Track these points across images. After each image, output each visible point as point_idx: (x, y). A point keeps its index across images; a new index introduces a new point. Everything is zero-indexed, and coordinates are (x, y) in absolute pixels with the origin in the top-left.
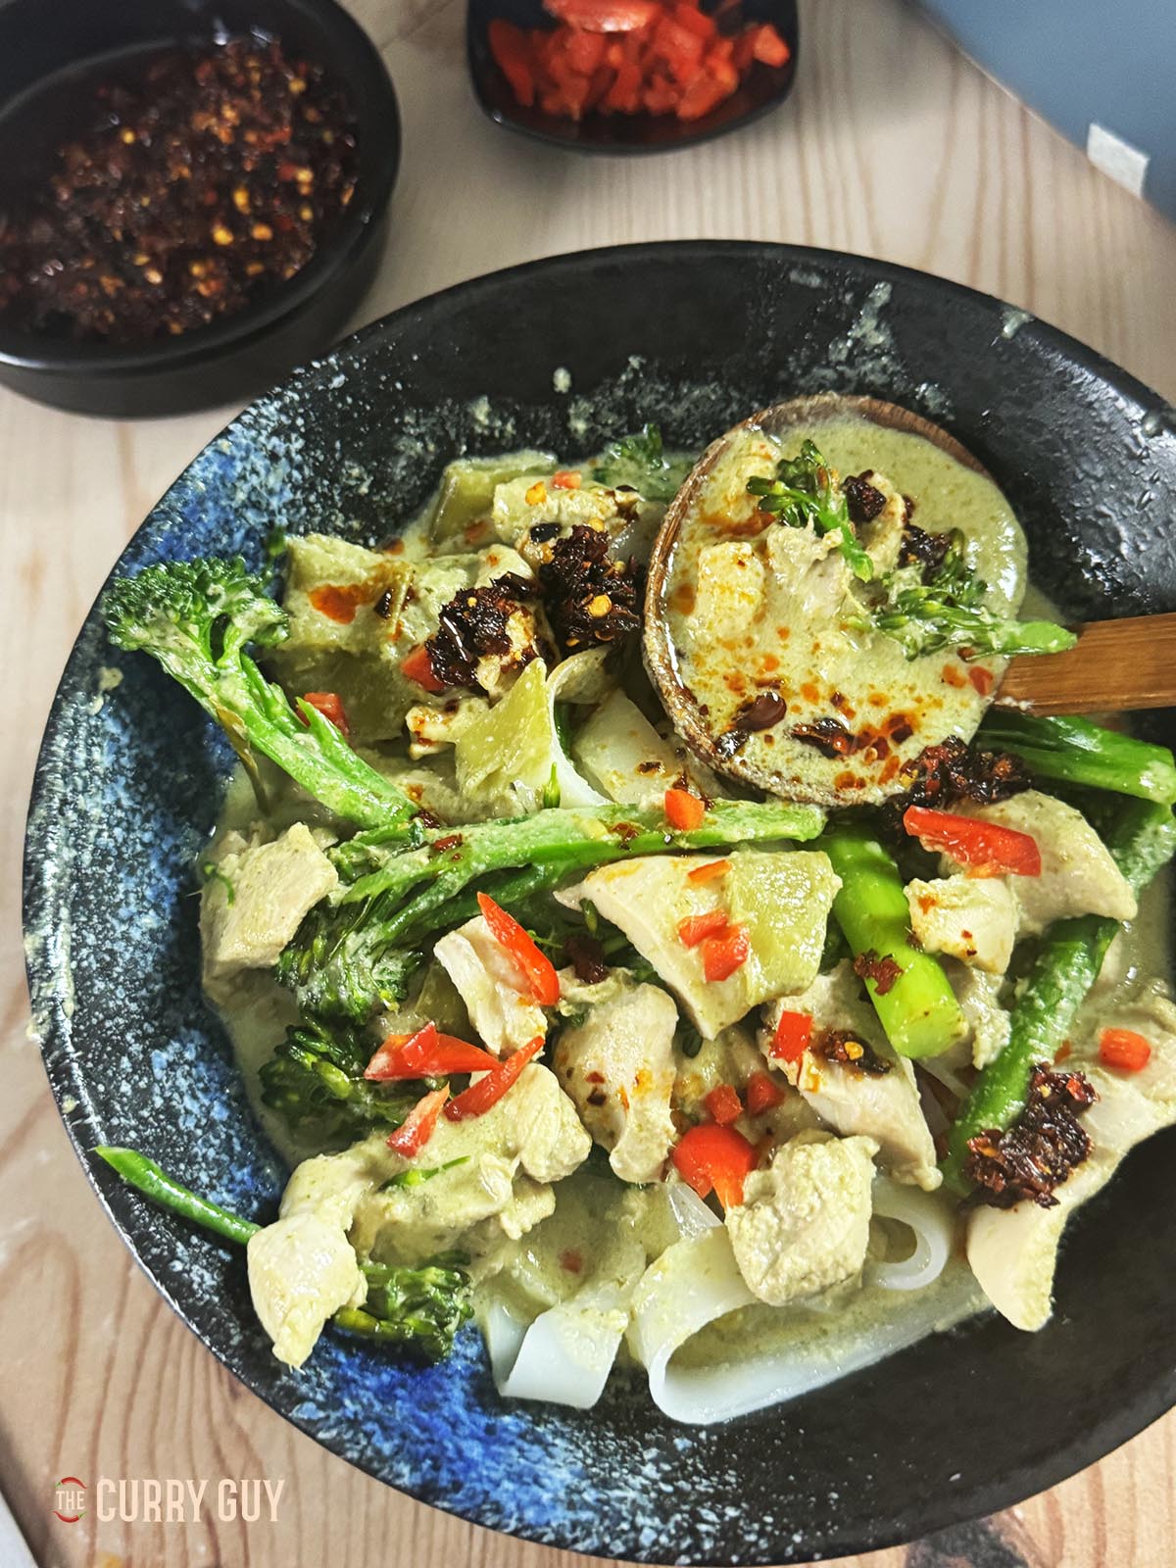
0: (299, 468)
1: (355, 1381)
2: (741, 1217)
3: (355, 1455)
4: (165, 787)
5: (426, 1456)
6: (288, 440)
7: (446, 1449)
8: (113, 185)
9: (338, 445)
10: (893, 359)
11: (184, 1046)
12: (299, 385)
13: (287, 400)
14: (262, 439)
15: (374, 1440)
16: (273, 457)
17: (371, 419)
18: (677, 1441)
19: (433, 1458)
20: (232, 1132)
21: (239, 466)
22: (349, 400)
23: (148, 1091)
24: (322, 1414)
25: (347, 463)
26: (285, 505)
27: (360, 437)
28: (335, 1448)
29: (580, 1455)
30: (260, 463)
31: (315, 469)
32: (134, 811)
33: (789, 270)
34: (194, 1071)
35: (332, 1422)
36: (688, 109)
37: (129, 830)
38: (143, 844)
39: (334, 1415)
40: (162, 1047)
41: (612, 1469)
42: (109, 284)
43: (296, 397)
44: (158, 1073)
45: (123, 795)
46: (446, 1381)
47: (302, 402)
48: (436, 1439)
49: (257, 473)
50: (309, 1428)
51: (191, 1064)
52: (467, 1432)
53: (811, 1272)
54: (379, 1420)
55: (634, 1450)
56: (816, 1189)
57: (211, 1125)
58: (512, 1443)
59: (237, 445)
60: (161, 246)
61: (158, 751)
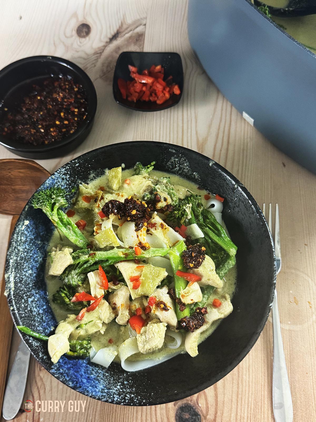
0: (68, 181)
1: (63, 366)
2: (139, 337)
3: (62, 380)
4: (35, 244)
5: (75, 381)
6: (66, 176)
7: (79, 380)
8: (35, 108)
9: (76, 177)
10: (189, 167)
11: (35, 298)
12: (69, 165)
13: (67, 168)
14: (61, 176)
15: (65, 377)
16: (63, 179)
17: (83, 172)
18: (125, 382)
19: (76, 381)
20: (43, 316)
21: (56, 181)
22: (79, 168)
23: (27, 306)
24: (56, 372)
25: (78, 180)
26: (65, 188)
27: (81, 175)
28: (58, 378)
29: (105, 383)
30: (60, 180)
31: (71, 181)
32: (29, 249)
33: (169, 149)
34: (37, 303)
35: (57, 373)
36: (158, 102)
37: (27, 253)
38: (30, 256)
39: (58, 372)
40: (31, 298)
41: (111, 386)
42: (33, 131)
43: (69, 168)
44: (29, 303)
45: (27, 246)
46: (81, 367)
47: (70, 169)
48: (78, 378)
49: (60, 182)
50: (53, 374)
51: (36, 301)
52: (84, 377)
53: (150, 349)
54: (67, 373)
55: (116, 383)
56: (153, 333)
57: (39, 314)
58: (92, 380)
59: (56, 177)
60: (44, 124)
61: (35, 237)
